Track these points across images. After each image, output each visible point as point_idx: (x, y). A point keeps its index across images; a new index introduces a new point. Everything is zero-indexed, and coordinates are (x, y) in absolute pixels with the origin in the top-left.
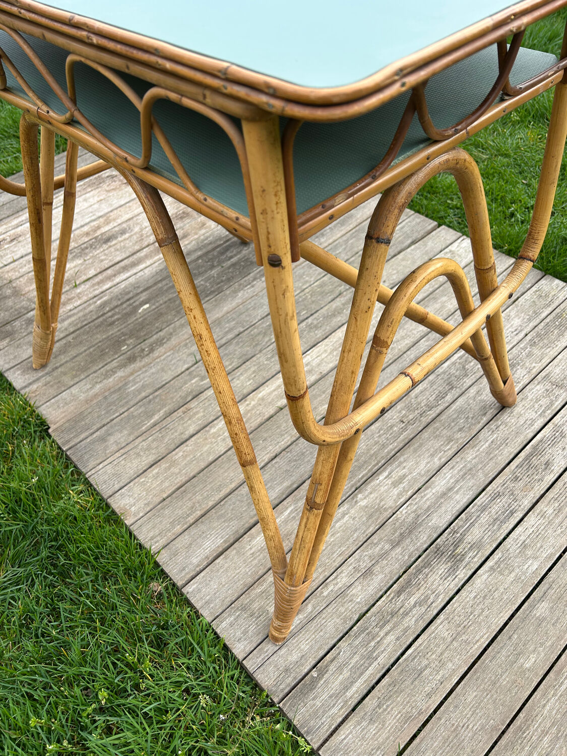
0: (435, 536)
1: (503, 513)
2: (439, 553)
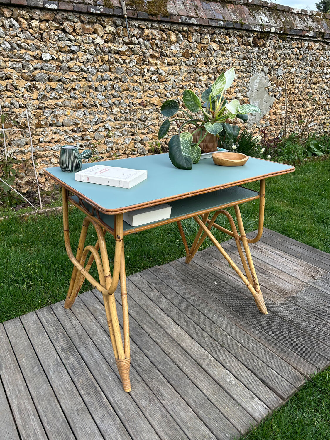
0: (77, 347)
1: (75, 370)
2: (70, 347)
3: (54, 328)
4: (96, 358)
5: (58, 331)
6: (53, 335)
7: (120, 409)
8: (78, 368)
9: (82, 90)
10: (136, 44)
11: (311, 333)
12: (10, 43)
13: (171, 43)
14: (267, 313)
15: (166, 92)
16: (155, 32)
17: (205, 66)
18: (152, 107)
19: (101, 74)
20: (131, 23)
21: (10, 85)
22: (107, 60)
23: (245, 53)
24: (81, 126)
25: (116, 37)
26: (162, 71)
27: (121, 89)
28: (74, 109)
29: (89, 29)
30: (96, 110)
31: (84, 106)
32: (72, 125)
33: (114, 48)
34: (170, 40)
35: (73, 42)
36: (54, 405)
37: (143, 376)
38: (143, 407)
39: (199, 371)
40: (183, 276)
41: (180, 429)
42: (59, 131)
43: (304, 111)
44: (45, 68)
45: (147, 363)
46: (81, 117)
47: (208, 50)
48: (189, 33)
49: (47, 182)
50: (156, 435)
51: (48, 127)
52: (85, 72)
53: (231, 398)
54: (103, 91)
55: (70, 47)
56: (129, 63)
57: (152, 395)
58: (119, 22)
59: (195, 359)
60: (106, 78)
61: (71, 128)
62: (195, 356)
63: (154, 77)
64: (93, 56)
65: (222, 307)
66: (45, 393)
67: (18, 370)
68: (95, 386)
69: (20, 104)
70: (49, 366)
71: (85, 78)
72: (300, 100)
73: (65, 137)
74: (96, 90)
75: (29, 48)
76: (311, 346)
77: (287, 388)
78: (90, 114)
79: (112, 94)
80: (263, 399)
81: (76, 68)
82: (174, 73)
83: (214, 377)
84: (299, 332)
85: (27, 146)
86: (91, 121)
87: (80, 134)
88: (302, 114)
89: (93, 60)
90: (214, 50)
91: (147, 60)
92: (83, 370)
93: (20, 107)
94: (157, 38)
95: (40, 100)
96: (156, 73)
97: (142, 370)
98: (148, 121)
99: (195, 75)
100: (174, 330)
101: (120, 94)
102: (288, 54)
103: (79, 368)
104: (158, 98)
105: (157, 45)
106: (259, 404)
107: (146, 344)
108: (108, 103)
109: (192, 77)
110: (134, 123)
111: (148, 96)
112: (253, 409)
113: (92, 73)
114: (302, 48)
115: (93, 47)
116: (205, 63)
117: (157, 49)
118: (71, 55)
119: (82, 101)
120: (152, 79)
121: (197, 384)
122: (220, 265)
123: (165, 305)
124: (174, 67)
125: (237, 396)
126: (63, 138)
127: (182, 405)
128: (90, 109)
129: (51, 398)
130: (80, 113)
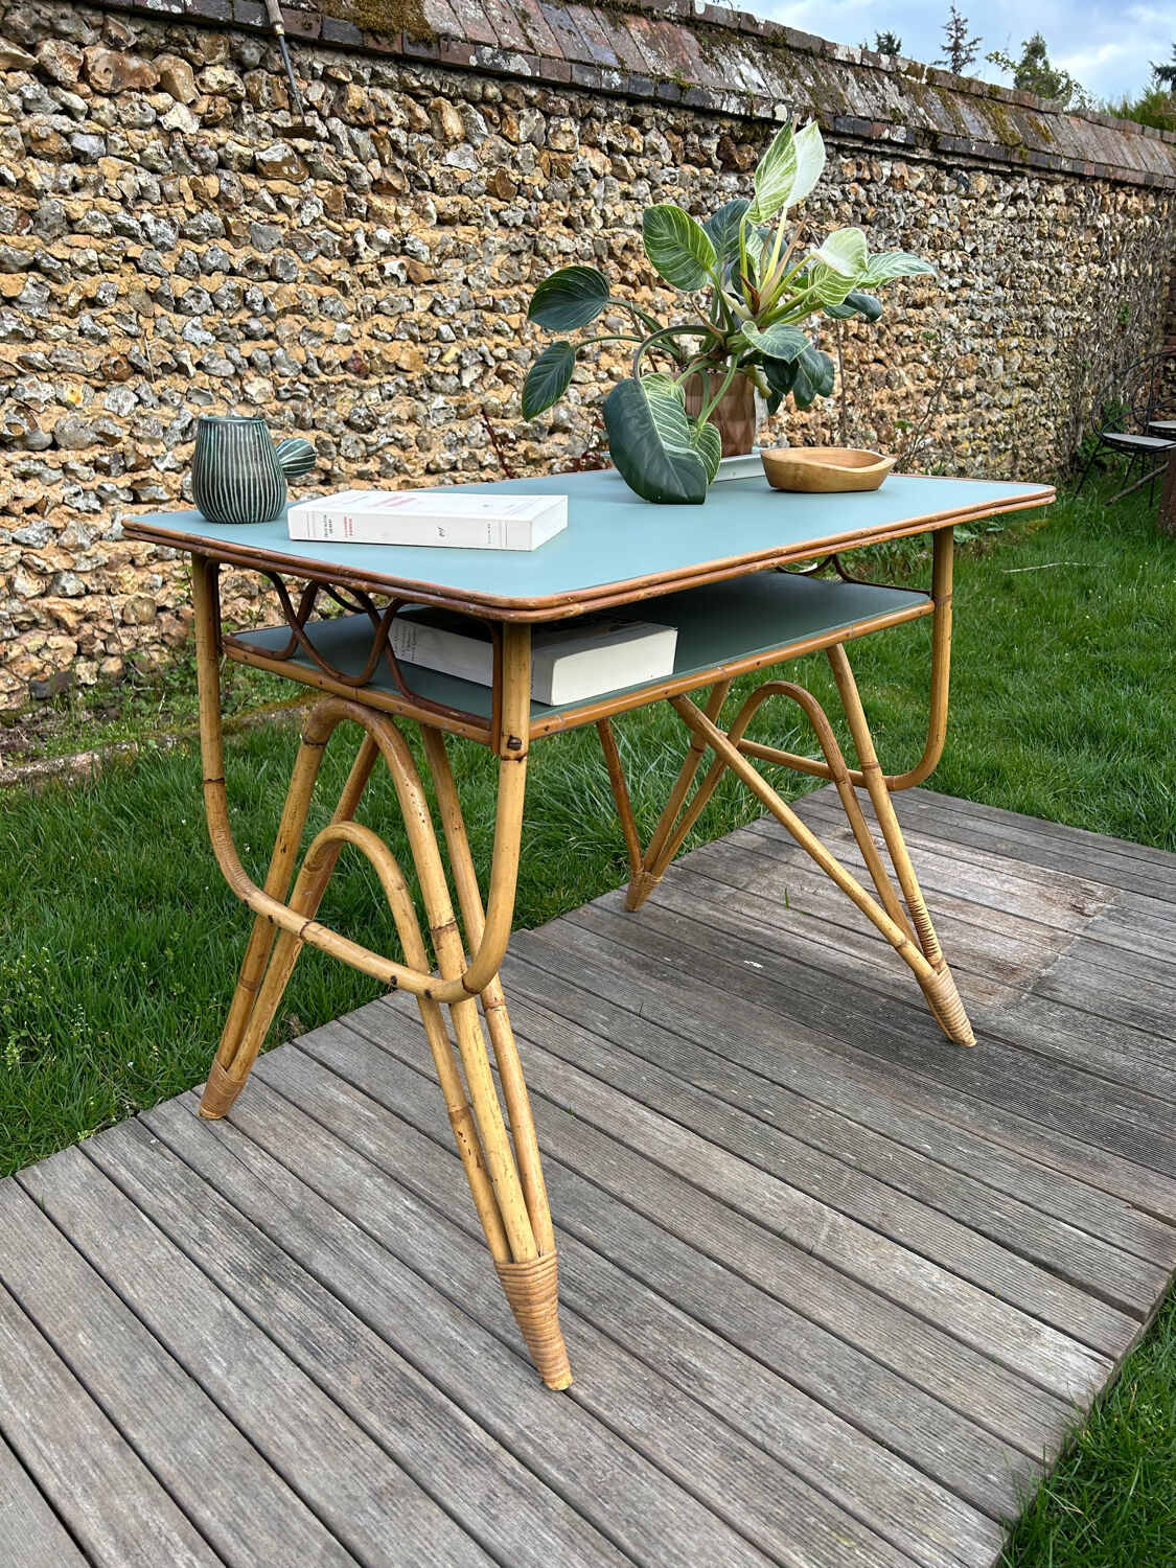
0: (297, 1254)
1: (317, 1342)
2: (269, 1258)
3: (178, 1197)
4: (390, 1284)
5: (198, 1208)
6: (183, 1226)
7: (551, 1459)
8: (327, 1331)
9: (123, 306)
10: (319, 139)
11: (1143, 1085)
13: (447, 142)
14: (974, 1042)
15: (436, 324)
16: (386, 97)
17: (565, 230)
18: (390, 378)
19: (193, 246)
20: (297, 59)
22: (214, 193)
23: (695, 193)
24: (129, 447)
25: (245, 110)
26: (418, 244)
27: (273, 308)
28: (95, 383)
29: (139, 72)
30: (183, 386)
31: (137, 370)
32: (91, 444)
33: (241, 149)
34: (442, 130)
35: (82, 118)
36: (266, 1492)
37: (601, 1322)
38: (640, 1432)
39: (805, 1268)
40: (634, 955)
41: (812, 1491)
42: (39, 467)
43: (893, 400)
45: (603, 1272)
46: (125, 412)
47: (575, 173)
48: (507, 108)
50: (726, 1531)
52: (134, 237)
53: (957, 1345)
54: (206, 313)
55: (68, 136)
56: (299, 209)
57: (660, 1386)
58: (252, 53)
59: (780, 1228)
60: (214, 263)
61: (87, 456)
62: (772, 1219)
63: (392, 265)
64: (159, 177)
65: (807, 1039)
66: (212, 1453)
67: (65, 1380)
68: (419, 1391)
70: (203, 1344)
71: (134, 260)
72: (877, 361)
73: (65, 491)
74: (177, 311)
76: (1162, 1126)
77: (1137, 1276)
78: (161, 400)
79: (241, 326)
80: (1072, 1329)
81: (95, 221)
82: (461, 254)
83: (868, 1281)
84: (1105, 1087)
86: (165, 429)
87: (125, 480)
88: (887, 407)
89: (162, 193)
90: (596, 176)
91: (363, 200)
92: (352, 1339)
94: (396, 122)
96: (399, 250)
97: (590, 1298)
98: (379, 428)
99: (534, 262)
100: (664, 1139)
101: (271, 327)
102: (830, 200)
103: (331, 1333)
104: (411, 343)
105: (395, 144)
106: (1063, 1348)
107: (575, 1203)
108: (228, 358)
109: (526, 270)
110: (327, 437)
111: (373, 336)
112: (1048, 1370)
113: (159, 241)
114: (872, 181)
115: (159, 142)
116: (568, 223)
117: (399, 163)
118: (73, 170)
119: (127, 348)
120: (387, 273)
121: (816, 1317)
122: (749, 905)
123: (600, 1059)
124: (462, 231)
125: (976, 1333)
126: (57, 493)
127: (785, 1399)
128: (161, 383)
129: (248, 1469)
130: (121, 398)
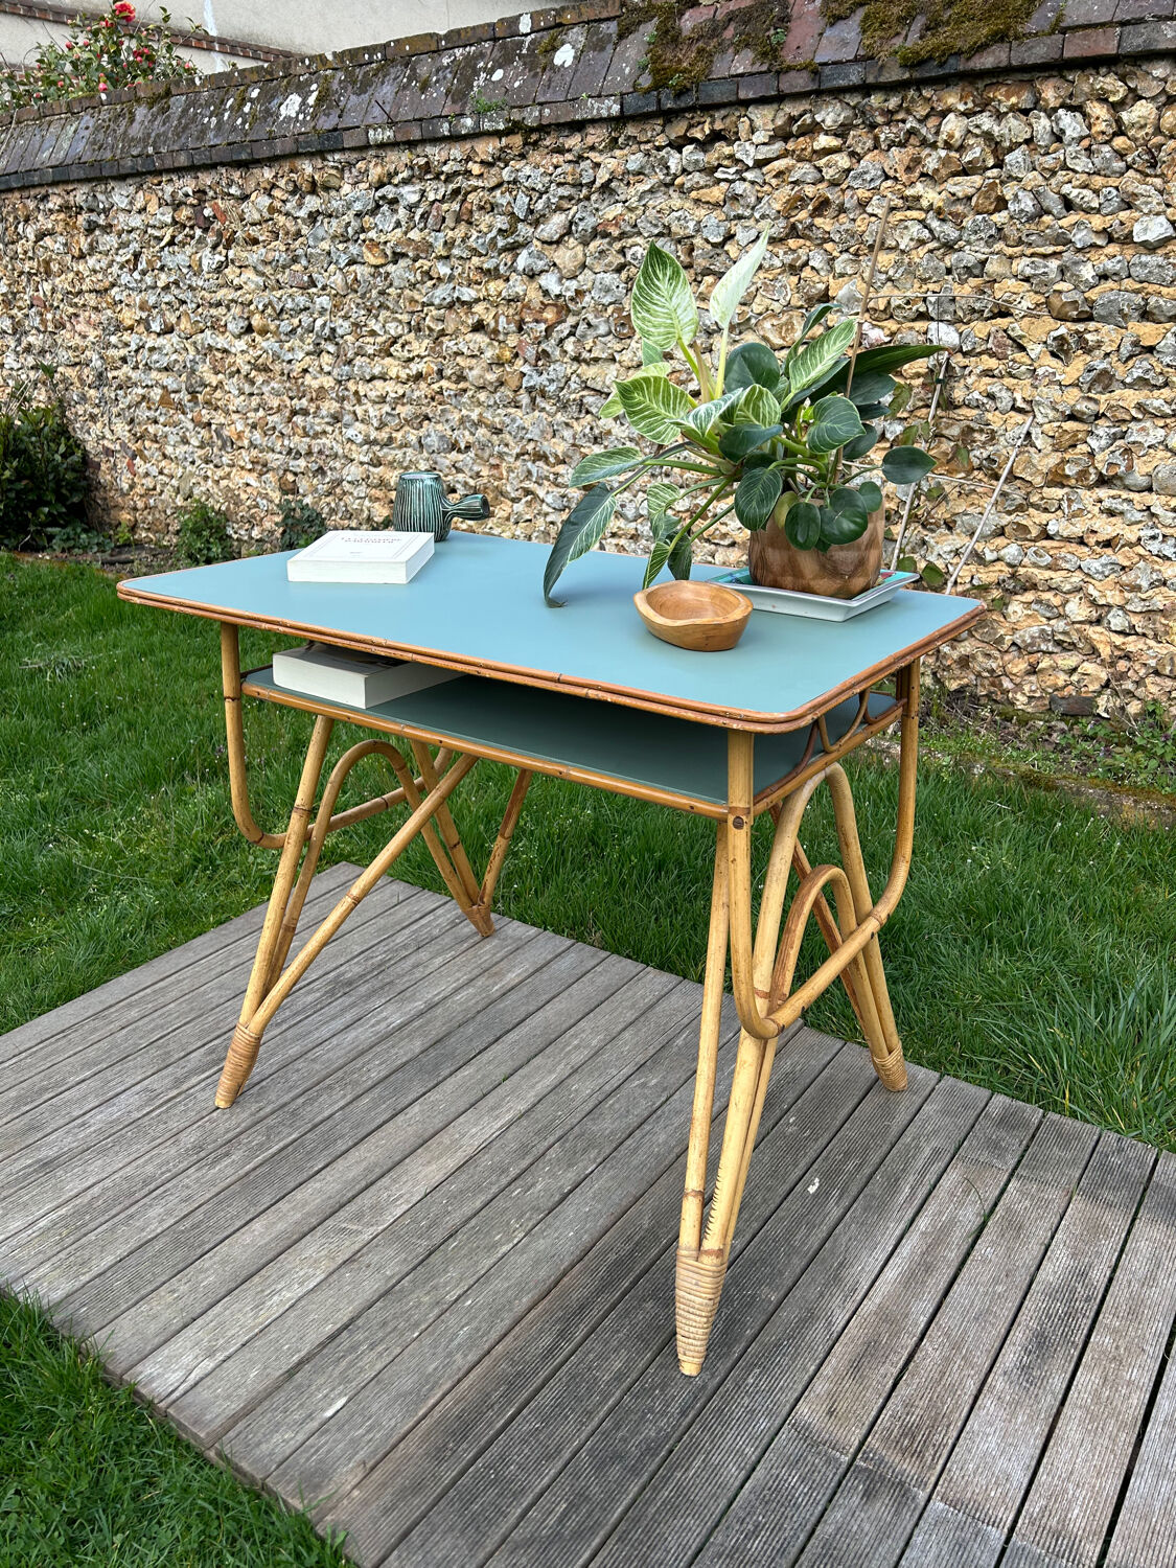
12: (1036, 195)
21: (1001, 334)
39: (309, 1214)
44: (1137, 271)
49: (1033, 678)
51: (1090, 488)
62: (370, 1195)
69: (1014, 400)
73: (1142, 533)
75: (1095, 204)
83: (289, 1251)
85: (1000, 541)
93: (1014, 408)
95: (1085, 387)
100: (473, 1131)
107: (396, 1093)
122: (972, 1181)
123: (585, 1087)
126: (1131, 535)
